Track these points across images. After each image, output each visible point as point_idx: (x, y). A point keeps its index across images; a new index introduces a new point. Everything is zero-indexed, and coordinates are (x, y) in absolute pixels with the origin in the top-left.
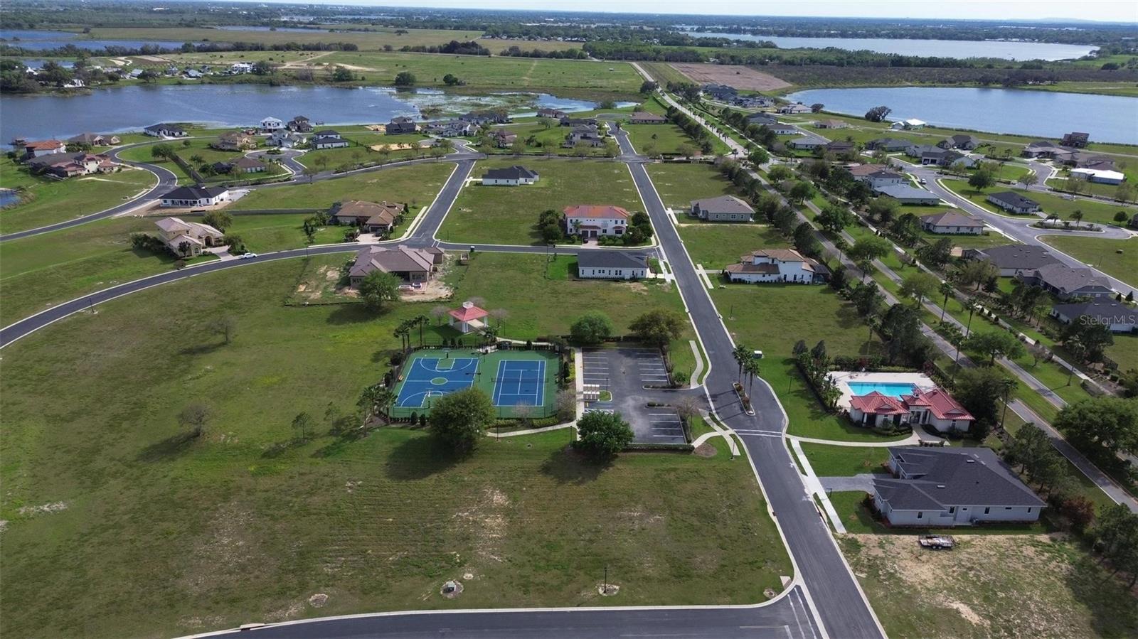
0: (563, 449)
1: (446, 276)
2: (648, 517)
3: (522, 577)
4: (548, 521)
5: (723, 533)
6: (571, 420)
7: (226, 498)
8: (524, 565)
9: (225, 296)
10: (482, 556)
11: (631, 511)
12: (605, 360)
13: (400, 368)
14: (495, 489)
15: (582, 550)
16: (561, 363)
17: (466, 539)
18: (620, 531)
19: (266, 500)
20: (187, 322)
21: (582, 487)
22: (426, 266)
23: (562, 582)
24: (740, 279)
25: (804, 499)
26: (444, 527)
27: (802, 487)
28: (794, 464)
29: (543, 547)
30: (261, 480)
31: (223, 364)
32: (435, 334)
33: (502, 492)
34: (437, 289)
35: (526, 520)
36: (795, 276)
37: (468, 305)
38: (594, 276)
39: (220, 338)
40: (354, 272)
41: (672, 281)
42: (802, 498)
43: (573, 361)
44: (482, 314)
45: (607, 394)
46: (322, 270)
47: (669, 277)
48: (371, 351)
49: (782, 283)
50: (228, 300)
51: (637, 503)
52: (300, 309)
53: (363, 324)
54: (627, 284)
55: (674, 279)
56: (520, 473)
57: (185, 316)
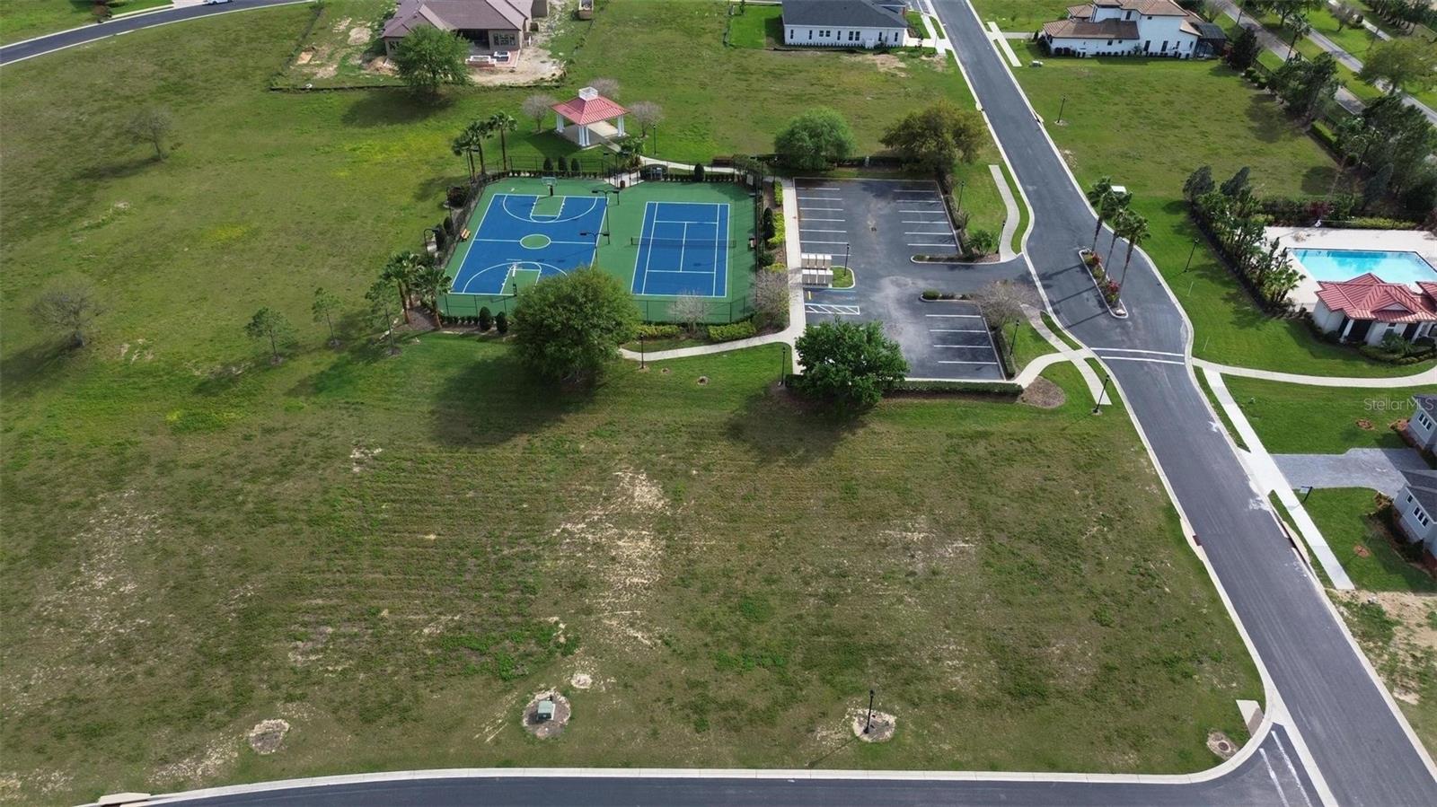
0: (766, 388)
1: (553, 41)
2: (942, 544)
3: (694, 685)
4: (741, 547)
5: (1098, 584)
6: (780, 327)
7: (115, 481)
8: (694, 656)
9: (171, 70)
10: (610, 631)
11: (907, 529)
12: (837, 204)
13: (464, 214)
14: (637, 471)
15: (812, 621)
16: (756, 209)
17: (579, 586)
18: (888, 576)
19: (195, 486)
20: (98, 119)
21: (806, 471)
22: (517, 21)
23: (776, 703)
24: (1067, 50)
25: (1253, 505)
26: (537, 557)
27: (1244, 479)
28: (1218, 425)
29: (732, 610)
30: (189, 442)
31: (149, 199)
32: (531, 147)
33: (650, 478)
34: (536, 63)
35: (699, 543)
36: (1165, 43)
37: (589, 94)
38: (811, 42)
39: (146, 150)
40: (391, 29)
41: (948, 52)
42: (1247, 504)
43: (779, 205)
44: (616, 110)
45: (846, 273)
46: (342, 26)
47: (943, 46)
48: (415, 179)
49: (1142, 56)
50: (174, 78)
51: (916, 510)
52: (295, 97)
53: (406, 127)
54: (870, 56)
55: (950, 48)
56: (685, 438)
57: (96, 106)
